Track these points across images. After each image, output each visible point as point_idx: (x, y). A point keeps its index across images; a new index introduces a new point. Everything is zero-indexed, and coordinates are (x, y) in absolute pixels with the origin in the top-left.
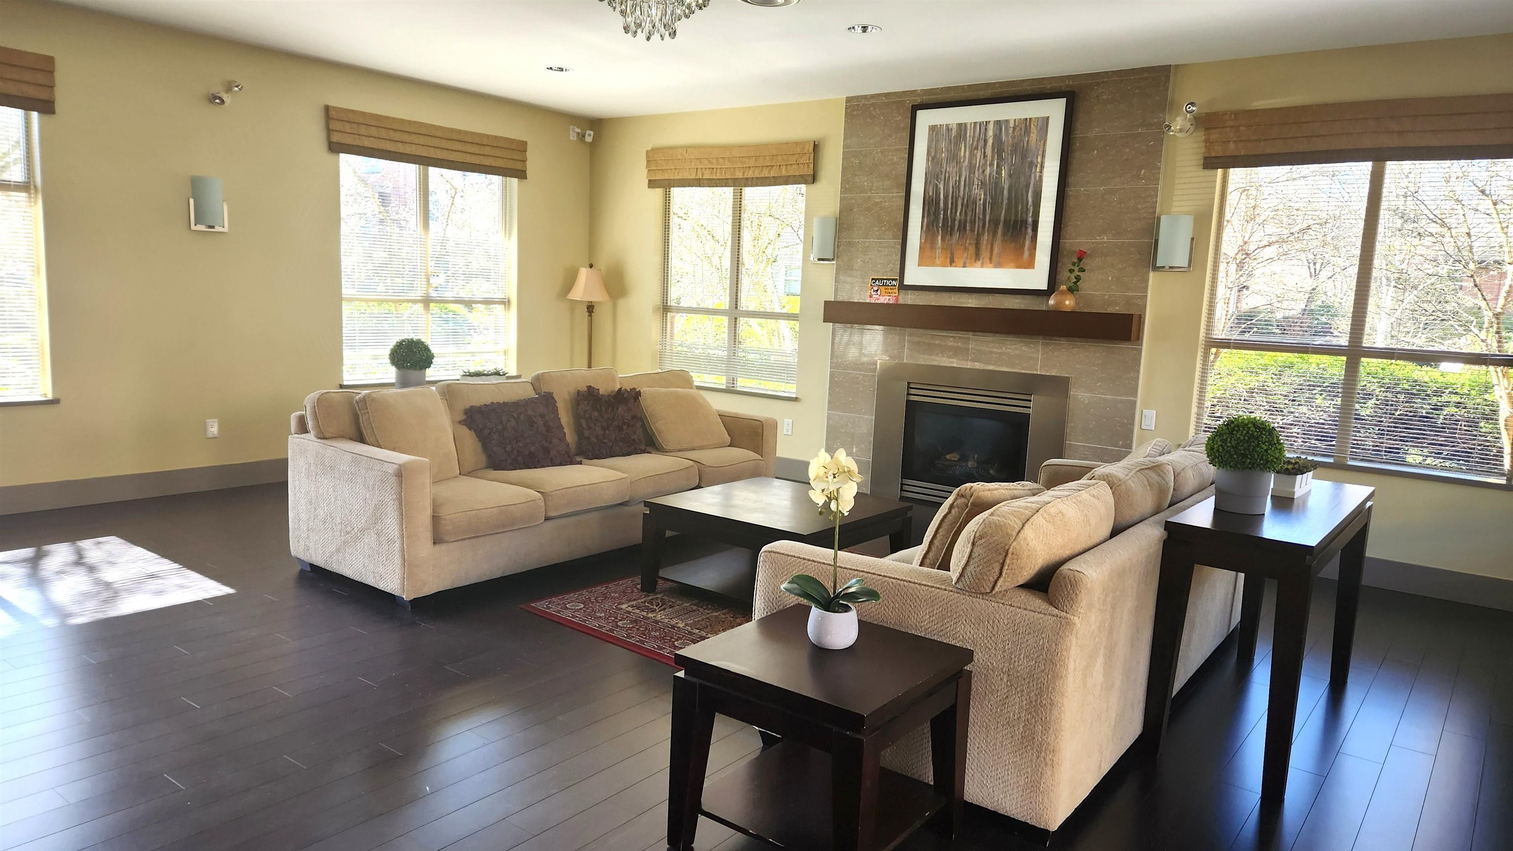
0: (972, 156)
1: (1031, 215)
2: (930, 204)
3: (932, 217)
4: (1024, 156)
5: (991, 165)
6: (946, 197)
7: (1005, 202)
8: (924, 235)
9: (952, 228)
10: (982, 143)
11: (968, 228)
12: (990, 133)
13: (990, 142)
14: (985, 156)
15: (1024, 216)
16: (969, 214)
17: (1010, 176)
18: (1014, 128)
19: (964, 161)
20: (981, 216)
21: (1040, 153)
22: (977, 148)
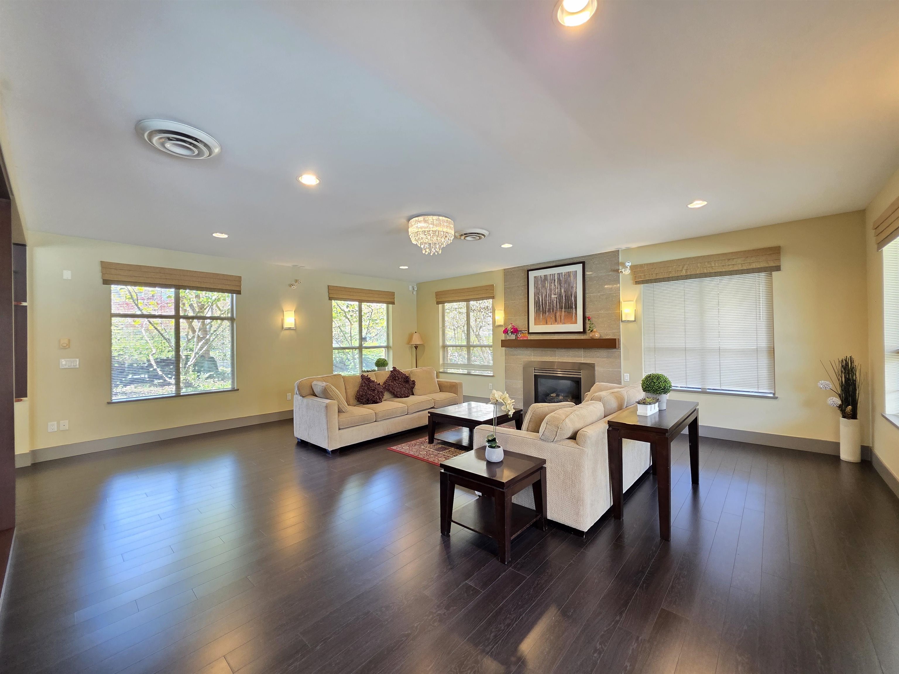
0: (550, 286)
1: (574, 305)
2: (537, 303)
3: (538, 308)
4: (569, 285)
5: (558, 288)
6: (542, 301)
7: (564, 301)
8: (535, 314)
9: (546, 311)
10: (553, 281)
11: (551, 311)
12: (556, 277)
13: (556, 281)
14: (555, 286)
15: (571, 305)
16: (551, 306)
17: (565, 292)
18: (565, 275)
19: (548, 287)
20: (556, 306)
21: (575, 283)
22: (552, 283)
